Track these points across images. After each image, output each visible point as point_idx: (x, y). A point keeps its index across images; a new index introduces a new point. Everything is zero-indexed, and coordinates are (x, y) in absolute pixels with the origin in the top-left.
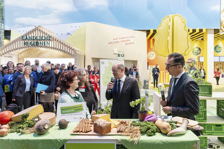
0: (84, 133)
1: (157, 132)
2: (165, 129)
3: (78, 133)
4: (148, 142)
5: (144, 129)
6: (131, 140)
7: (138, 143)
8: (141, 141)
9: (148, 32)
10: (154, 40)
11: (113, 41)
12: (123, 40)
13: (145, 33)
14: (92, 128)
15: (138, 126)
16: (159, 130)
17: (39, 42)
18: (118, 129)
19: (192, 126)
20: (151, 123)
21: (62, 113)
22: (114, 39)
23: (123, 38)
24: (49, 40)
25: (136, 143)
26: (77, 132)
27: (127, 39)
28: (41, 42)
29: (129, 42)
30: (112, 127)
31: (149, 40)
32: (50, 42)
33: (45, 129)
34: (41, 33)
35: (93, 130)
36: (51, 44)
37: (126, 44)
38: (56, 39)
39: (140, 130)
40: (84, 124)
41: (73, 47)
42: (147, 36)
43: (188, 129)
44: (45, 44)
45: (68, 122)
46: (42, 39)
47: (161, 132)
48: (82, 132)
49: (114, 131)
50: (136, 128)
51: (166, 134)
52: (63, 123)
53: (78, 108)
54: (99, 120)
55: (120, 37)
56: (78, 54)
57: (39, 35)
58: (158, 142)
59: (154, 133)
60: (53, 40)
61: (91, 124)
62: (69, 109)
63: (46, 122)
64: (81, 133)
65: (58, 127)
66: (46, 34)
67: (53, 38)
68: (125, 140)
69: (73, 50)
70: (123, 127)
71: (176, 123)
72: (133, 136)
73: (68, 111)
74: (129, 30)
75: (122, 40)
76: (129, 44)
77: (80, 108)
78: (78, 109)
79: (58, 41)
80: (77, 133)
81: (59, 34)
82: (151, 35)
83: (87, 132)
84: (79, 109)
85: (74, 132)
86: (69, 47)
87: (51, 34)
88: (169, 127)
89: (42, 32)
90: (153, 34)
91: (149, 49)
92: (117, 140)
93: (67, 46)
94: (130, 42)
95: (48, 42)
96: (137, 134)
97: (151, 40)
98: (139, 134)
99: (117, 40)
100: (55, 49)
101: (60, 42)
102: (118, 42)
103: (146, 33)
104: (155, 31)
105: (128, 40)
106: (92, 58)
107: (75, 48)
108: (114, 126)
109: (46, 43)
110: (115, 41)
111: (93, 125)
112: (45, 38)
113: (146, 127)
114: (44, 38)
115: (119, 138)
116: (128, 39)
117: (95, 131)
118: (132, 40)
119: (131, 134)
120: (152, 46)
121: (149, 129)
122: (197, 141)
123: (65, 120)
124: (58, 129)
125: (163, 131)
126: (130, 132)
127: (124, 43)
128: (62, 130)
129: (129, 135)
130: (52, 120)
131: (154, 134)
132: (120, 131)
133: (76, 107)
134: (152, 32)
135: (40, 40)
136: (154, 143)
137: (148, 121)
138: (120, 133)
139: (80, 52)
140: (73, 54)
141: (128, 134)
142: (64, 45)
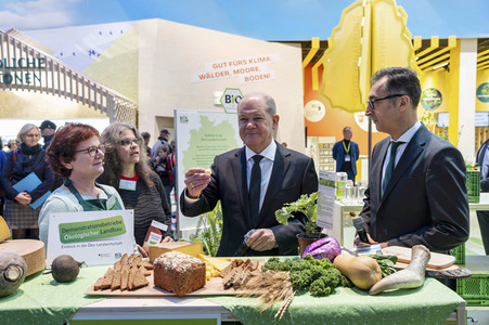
0: (126, 292)
1: (339, 285)
2: (364, 274)
3: (108, 292)
4: (315, 311)
5: (302, 277)
6: (266, 306)
7: (287, 314)
8: (296, 309)
9: (306, 46)
10: (321, 68)
11: (213, 71)
12: (239, 67)
13: (298, 51)
14: (151, 279)
15: (285, 270)
16: (347, 280)
17: (12, 73)
18: (228, 278)
19: (439, 268)
20: (325, 262)
21: (63, 241)
22: (215, 66)
23: (240, 63)
24: (40, 68)
25: (280, 314)
26: (104, 289)
27: (249, 66)
28: (19, 74)
29: (254, 73)
30: (208, 274)
31: (308, 69)
32: (43, 73)
33: (9, 280)
34: (18, 50)
35: (152, 285)
36: (46, 79)
37: (246, 79)
38: (57, 67)
39: (291, 280)
40: (126, 268)
41: (105, 89)
42: (303, 58)
43: (427, 275)
44: (27, 78)
45: (80, 265)
46: (21, 67)
47: (352, 286)
48: (119, 288)
49: (214, 285)
50: (278, 274)
51: (366, 291)
52: (65, 265)
53: (109, 228)
54: (169, 254)
55: (232, 60)
56: (119, 106)
57: (12, 56)
58: (344, 311)
59: (331, 287)
60: (51, 69)
61: (148, 268)
62: (83, 228)
63: (13, 261)
64: (118, 292)
65: (50, 277)
66: (32, 53)
67: (51, 63)
68: (247, 308)
69: (106, 94)
70: (241, 274)
71: (394, 259)
72: (272, 297)
73: (82, 236)
74: (256, 40)
75: (236, 68)
76: (255, 78)
77: (116, 227)
78: (110, 230)
79: (63, 70)
80: (105, 292)
81: (67, 54)
82: (313, 55)
83: (135, 288)
84: (113, 230)
85: (96, 289)
86: (94, 87)
87: (43, 54)
88: (374, 268)
89: (19, 46)
90: (320, 53)
91: (308, 93)
92: (223, 308)
93: (88, 84)
94: (258, 73)
95: (37, 73)
96: (284, 292)
97: (315, 69)
98: (288, 290)
99: (224, 69)
100: (57, 92)
101: (70, 74)
102: (227, 73)
103: (300, 49)
104: (324, 45)
105: (252, 69)
106: (157, 118)
107: (112, 91)
108: (214, 272)
109: (31, 76)
110: (219, 70)
111: (152, 272)
112: (28, 63)
113: (308, 271)
114: (24, 64)
115: (230, 303)
116: (253, 65)
117: (158, 286)
118: (264, 68)
119: (264, 291)
120: (315, 87)
121: (317, 276)
122: (456, 305)
123: (71, 259)
124: (52, 283)
125: (357, 282)
126: (262, 286)
127: (242, 76)
128: (62, 287)
129: (259, 296)
130: (32, 258)
131: (333, 292)
132: (232, 285)
133: (103, 225)
134: (316, 46)
135: (14, 68)
136: (334, 314)
137: (316, 256)
138: (231, 291)
139: (125, 100)
140: (105, 105)
141: (255, 292)
142: (82, 80)
